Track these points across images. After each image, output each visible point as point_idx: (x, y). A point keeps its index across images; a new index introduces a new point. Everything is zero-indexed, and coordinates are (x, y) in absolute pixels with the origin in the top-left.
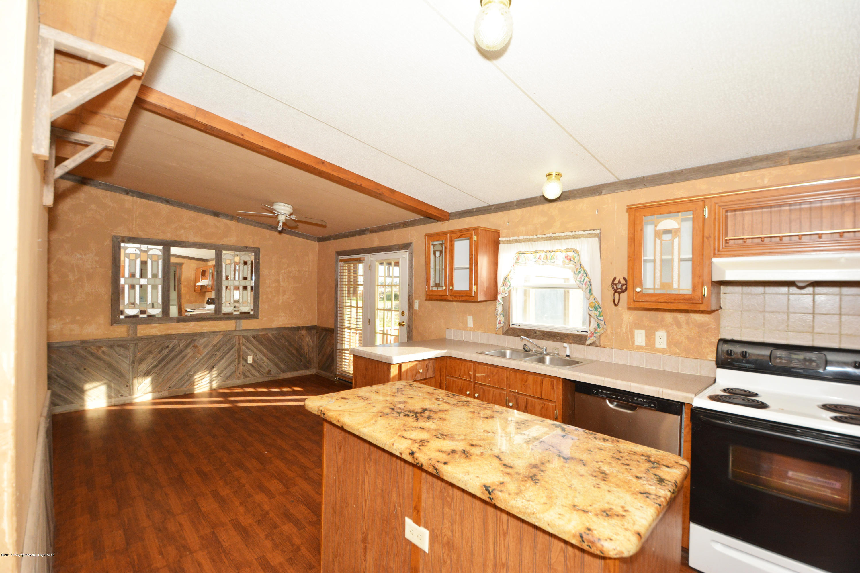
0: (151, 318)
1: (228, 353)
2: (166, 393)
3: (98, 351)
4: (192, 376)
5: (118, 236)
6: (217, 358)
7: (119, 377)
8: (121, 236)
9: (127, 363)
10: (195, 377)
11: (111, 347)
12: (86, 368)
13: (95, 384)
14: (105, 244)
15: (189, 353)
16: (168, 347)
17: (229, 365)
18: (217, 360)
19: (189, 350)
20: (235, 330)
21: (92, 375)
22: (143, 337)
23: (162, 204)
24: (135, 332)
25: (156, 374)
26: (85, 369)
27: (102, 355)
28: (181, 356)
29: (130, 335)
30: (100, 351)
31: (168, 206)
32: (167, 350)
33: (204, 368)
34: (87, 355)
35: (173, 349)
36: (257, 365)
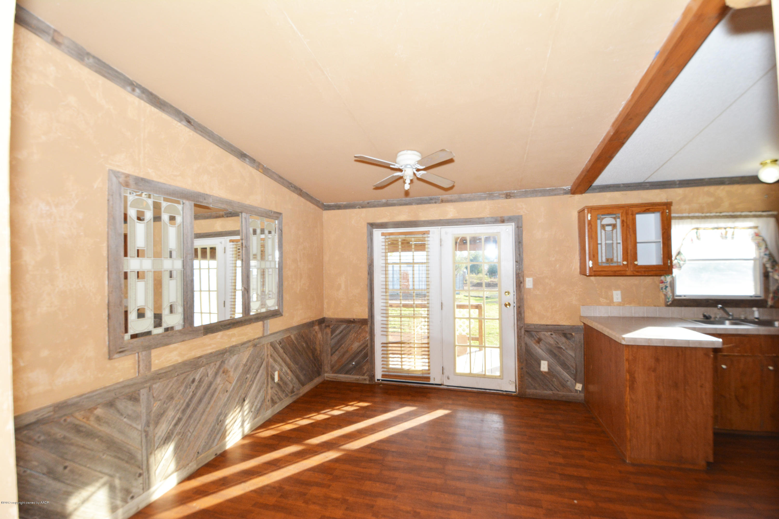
0: (169, 332)
1: (258, 372)
2: (193, 467)
3: (88, 419)
4: (224, 421)
5: (119, 172)
6: (247, 384)
7: (127, 462)
8: (123, 174)
9: (137, 429)
10: (227, 422)
11: (111, 404)
12: (67, 464)
13: (84, 493)
14: (95, 187)
15: (219, 385)
16: (193, 381)
17: (259, 391)
18: (248, 386)
19: (219, 380)
20: (263, 337)
21: (81, 475)
22: (160, 372)
23: (179, 124)
24: (149, 365)
25: (180, 436)
26: (65, 468)
27: (96, 426)
28: (209, 392)
29: (142, 371)
30: (92, 419)
31: (188, 130)
32: (193, 386)
33: (235, 405)
34: (67, 435)
35: (200, 381)
36: (283, 383)
